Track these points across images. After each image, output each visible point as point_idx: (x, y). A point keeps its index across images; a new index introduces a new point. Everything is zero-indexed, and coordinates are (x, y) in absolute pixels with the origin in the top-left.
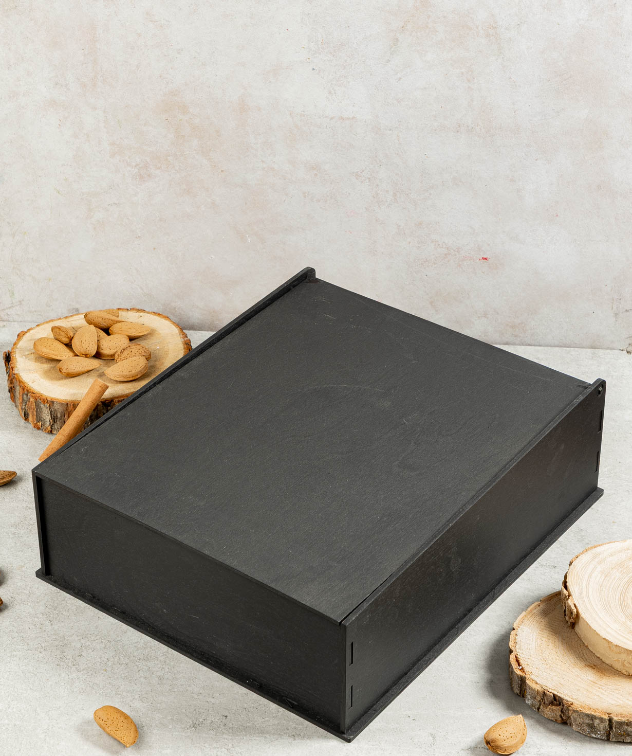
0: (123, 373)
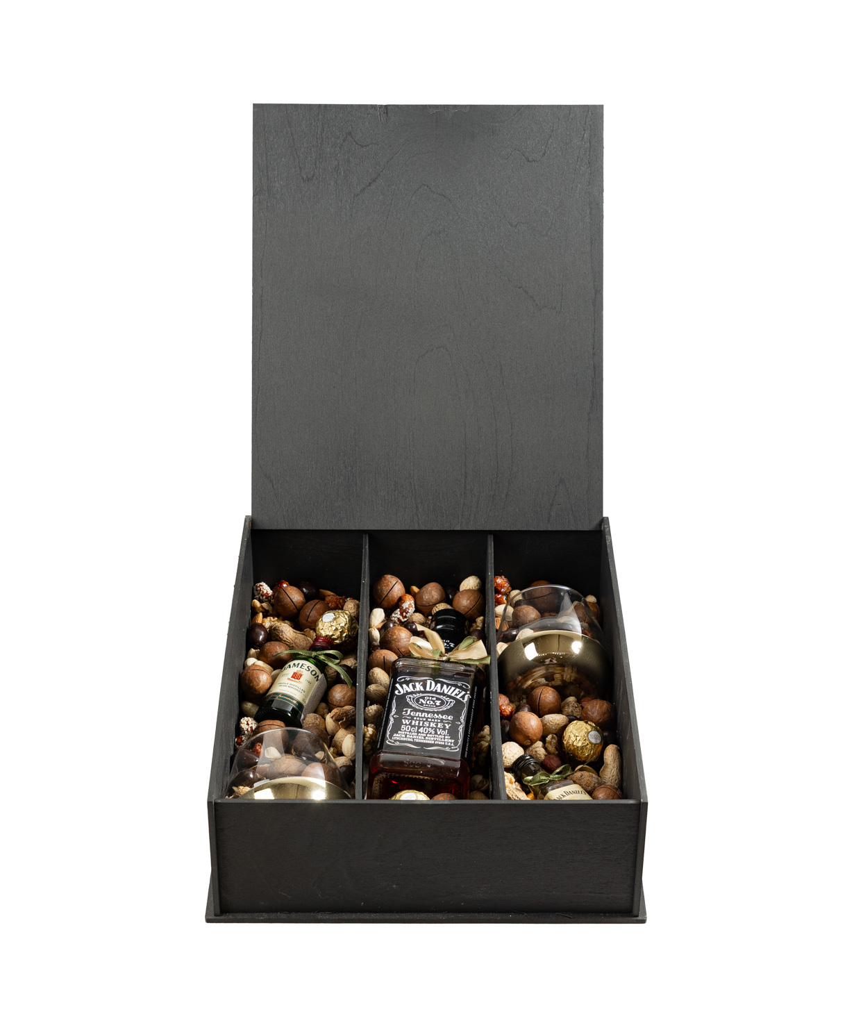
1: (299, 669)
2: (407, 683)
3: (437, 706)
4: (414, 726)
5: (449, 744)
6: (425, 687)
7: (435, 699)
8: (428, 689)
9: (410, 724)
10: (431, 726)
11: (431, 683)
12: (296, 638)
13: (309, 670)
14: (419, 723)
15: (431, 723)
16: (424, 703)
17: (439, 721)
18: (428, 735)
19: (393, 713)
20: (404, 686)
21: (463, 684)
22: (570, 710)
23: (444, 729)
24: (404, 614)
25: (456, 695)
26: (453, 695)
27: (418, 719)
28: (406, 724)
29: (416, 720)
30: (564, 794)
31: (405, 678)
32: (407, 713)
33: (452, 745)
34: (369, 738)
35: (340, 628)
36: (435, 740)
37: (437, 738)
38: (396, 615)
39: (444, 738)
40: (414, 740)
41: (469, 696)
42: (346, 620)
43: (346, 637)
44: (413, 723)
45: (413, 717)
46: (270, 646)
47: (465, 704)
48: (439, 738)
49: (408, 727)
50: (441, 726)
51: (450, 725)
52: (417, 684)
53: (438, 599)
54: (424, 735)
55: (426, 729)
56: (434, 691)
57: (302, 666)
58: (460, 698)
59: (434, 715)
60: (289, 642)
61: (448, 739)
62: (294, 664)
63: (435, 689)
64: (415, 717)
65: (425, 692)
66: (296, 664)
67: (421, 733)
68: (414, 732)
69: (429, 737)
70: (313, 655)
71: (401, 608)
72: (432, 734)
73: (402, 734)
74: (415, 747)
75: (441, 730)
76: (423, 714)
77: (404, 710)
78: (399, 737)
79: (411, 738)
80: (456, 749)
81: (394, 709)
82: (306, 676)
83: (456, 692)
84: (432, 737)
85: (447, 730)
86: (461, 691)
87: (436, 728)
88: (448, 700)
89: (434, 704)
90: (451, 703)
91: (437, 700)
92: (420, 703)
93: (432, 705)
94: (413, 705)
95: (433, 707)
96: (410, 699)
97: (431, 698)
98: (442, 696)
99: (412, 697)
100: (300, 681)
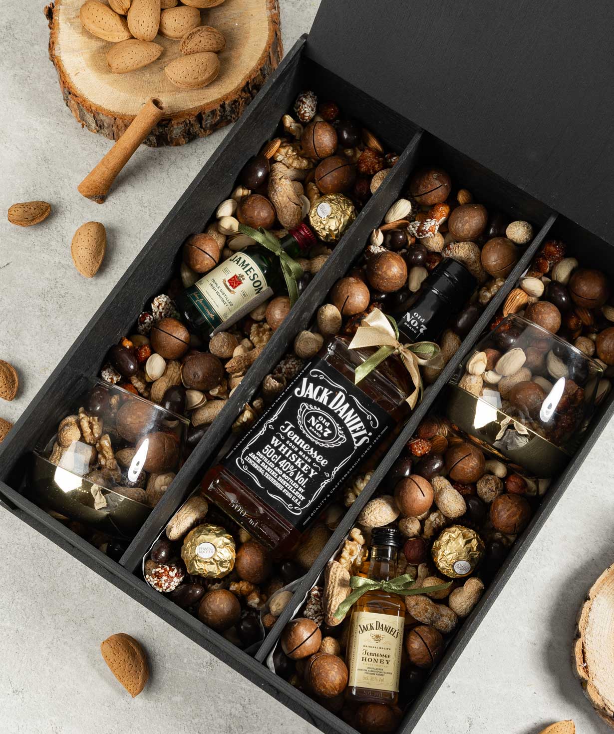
0: (188, 80)
1: (243, 272)
2: (317, 382)
3: (323, 437)
4: (278, 453)
5: (296, 501)
6: (329, 402)
7: (328, 424)
8: (330, 406)
9: (277, 448)
10: (296, 463)
11: (342, 396)
12: (286, 206)
13: (254, 278)
14: (287, 451)
15: (300, 459)
16: (313, 424)
17: (309, 460)
18: (284, 475)
19: (272, 420)
20: (311, 385)
21: (373, 419)
23: (306, 476)
24: (421, 234)
25: (355, 431)
26: (351, 429)
27: (291, 444)
28: (272, 446)
29: (287, 445)
30: (374, 626)
31: (319, 374)
32: (284, 429)
33: (299, 504)
34: (241, 423)
35: (328, 230)
36: (286, 486)
37: (290, 484)
38: (413, 229)
39: (297, 490)
40: (264, 474)
41: (367, 440)
42: (339, 225)
43: (332, 240)
44: (282, 447)
45: (287, 438)
46: (253, 202)
47: (355, 448)
48: (292, 486)
49: (272, 451)
50: (305, 470)
51: (316, 473)
52: (326, 390)
53: (469, 236)
54: (280, 472)
55: (288, 465)
56: (336, 411)
57: (249, 270)
58: (355, 438)
59: (310, 449)
60: (277, 206)
61: (300, 492)
62: (245, 261)
63: (339, 409)
64: (290, 440)
65: (325, 408)
66: (245, 263)
67: (279, 467)
68: (273, 462)
69: (283, 478)
70: (278, 253)
71: (422, 225)
72: (289, 476)
73: (259, 458)
74: (259, 485)
75: (302, 475)
76: (301, 440)
77: (286, 422)
78: (253, 460)
79: (263, 469)
80: (298, 511)
81: (276, 416)
82: (247, 285)
83: (357, 427)
84: (286, 480)
85: (307, 479)
86: (364, 427)
87: (299, 469)
88: (341, 434)
89: (322, 431)
90: (340, 440)
91: (329, 428)
92: (309, 422)
93: (319, 432)
94: (299, 421)
95: (317, 436)
96: (303, 409)
97: (325, 420)
98: (338, 425)
99: (307, 407)
100: (234, 290)
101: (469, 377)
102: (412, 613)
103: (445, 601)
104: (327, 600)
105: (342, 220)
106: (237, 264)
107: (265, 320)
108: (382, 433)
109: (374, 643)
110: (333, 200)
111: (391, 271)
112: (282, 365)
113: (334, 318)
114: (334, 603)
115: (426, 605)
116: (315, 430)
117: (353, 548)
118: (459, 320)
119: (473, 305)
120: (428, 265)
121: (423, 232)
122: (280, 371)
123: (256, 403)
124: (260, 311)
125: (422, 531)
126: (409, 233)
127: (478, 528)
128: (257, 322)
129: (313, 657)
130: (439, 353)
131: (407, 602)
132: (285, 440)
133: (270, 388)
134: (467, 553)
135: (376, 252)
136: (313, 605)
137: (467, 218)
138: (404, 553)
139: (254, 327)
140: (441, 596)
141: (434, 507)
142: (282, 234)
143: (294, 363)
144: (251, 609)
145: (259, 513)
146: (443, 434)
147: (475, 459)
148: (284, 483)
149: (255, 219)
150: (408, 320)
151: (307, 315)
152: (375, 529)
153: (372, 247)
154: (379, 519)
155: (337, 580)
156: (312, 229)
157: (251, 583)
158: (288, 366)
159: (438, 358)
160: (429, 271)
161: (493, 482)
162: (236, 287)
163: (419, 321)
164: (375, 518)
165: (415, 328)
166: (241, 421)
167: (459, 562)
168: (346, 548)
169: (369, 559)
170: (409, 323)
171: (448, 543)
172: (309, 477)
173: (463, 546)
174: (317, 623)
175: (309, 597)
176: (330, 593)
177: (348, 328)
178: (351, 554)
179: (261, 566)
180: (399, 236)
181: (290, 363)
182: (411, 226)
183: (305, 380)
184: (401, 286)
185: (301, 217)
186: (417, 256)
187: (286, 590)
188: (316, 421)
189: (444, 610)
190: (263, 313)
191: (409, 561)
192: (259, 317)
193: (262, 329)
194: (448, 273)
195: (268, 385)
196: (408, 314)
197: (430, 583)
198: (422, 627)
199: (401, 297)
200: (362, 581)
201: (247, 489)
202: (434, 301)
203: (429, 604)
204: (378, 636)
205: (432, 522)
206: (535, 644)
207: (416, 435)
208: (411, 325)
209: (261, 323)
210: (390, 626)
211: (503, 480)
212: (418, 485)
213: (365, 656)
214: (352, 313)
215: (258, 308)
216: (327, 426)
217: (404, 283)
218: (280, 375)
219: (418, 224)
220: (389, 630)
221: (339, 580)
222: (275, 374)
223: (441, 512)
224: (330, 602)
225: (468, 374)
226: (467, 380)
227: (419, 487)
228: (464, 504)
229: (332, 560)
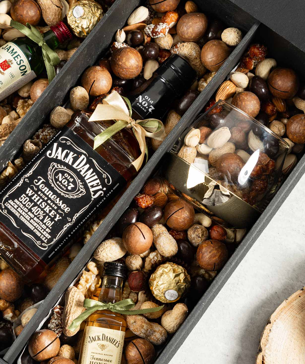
1: (12, 58)
2: (64, 147)
3: (67, 190)
4: (31, 201)
5: (43, 239)
6: (74, 163)
7: (71, 180)
8: (74, 166)
9: (30, 197)
10: (45, 210)
11: (84, 159)
12: (49, 8)
13: (20, 63)
14: (39, 200)
15: (48, 206)
16: (60, 180)
17: (56, 208)
18: (35, 219)
19: (28, 175)
20: (60, 149)
21: (107, 177)
22: (193, 236)
23: (52, 220)
24: (154, 34)
25: (92, 186)
26: (89, 185)
27: (42, 195)
28: (27, 195)
29: (39, 195)
30: (101, 337)
31: (67, 140)
32: (37, 183)
33: (46, 241)
34: (4, 176)
35: (80, 28)
36: (36, 227)
37: (40, 225)
38: (149, 30)
39: (45, 230)
40: (20, 216)
41: (101, 194)
42: (90, 24)
43: (84, 36)
44: (34, 197)
45: (39, 190)
46: (23, 3)
47: (93, 199)
48: (41, 227)
49: (27, 199)
50: (52, 215)
51: (61, 218)
52: (72, 153)
53: (192, 37)
54: (32, 216)
55: (39, 210)
56: (78, 170)
57: (17, 56)
58: (93, 191)
59: (56, 199)
60: (42, 7)
61: (47, 232)
62: (14, 49)
63: (81, 169)
64: (41, 191)
65: (70, 167)
66: (14, 51)
67: (31, 212)
68: (27, 208)
69: (34, 221)
70: (40, 44)
71: (156, 27)
72: (39, 219)
73: (16, 204)
74: (15, 225)
75: (50, 219)
76: (50, 192)
77: (39, 177)
78: (12, 205)
79: (19, 213)
80: (45, 247)
81: (31, 172)
82: (14, 68)
83: (95, 183)
84: (37, 222)
85: (53, 222)
86: (100, 184)
87: (47, 214)
88: (81, 188)
89: (66, 185)
90: (80, 193)
91: (72, 183)
92: (57, 177)
93: (64, 186)
94: (49, 177)
95: (63, 189)
96: (53, 168)
97: (69, 177)
98: (79, 181)
99: (56, 166)
100: (5, 72)
101: (186, 148)
102: (132, 328)
103: (158, 321)
104: (66, 316)
105: (92, 20)
106: (8, 51)
107: (29, 97)
108: (114, 189)
109: (100, 351)
110: (86, 4)
111: (129, 62)
112: (40, 133)
113: (83, 98)
114: (70, 319)
115: (142, 323)
116: (62, 184)
117: (89, 277)
118: (181, 103)
119: (193, 92)
120: (160, 59)
121: (156, 33)
122: (38, 137)
123: (17, 161)
124: (26, 89)
125: (143, 266)
126: (146, 34)
127: (186, 265)
128: (23, 98)
129: (52, 360)
130: (162, 127)
131: (128, 320)
132: (38, 191)
133: (29, 150)
134: (175, 284)
135: (119, 47)
136: (55, 319)
137: (191, 23)
138: (128, 282)
139: (20, 102)
140: (156, 316)
141: (153, 248)
142: (46, 30)
143: (49, 131)
144: (6, 321)
145: (14, 247)
146: (164, 191)
147: (186, 212)
148: (35, 224)
149: (24, 16)
150: (140, 101)
151: (61, 94)
152: (106, 263)
153: (116, 43)
154: (110, 255)
155: (74, 301)
156: (69, 26)
157: (7, 301)
158: (44, 133)
159: (161, 132)
160: (160, 63)
161: (200, 230)
162: (5, 69)
163: (148, 102)
164: (107, 254)
165: (145, 108)
166: (4, 175)
167: (169, 291)
168: (83, 277)
169: (101, 286)
170: (141, 104)
171: (161, 275)
172: (55, 221)
173: (172, 278)
174: (57, 334)
175: (53, 314)
176: (68, 311)
177: (93, 105)
178: (87, 281)
179: (15, 288)
180: (137, 35)
181: (46, 131)
182: (147, 28)
183: (55, 145)
184: (137, 75)
185: (61, 17)
186: (151, 51)
187: (35, 308)
188: (62, 177)
189: (157, 328)
190: (28, 91)
191: (132, 288)
192: (25, 94)
193: (26, 104)
194: (174, 66)
195: (27, 147)
196: (140, 97)
197: (147, 306)
198: (139, 340)
199: (137, 83)
200: (93, 302)
201: (6, 228)
202: (162, 87)
203: (145, 322)
204: (103, 346)
205: (151, 260)
206: (228, 356)
207: (142, 192)
208: (142, 106)
209: (27, 99)
210: (113, 338)
211: (209, 229)
212: (140, 230)
213: (92, 361)
214: (98, 94)
215: (24, 87)
216: (71, 181)
217: (139, 72)
218: (38, 140)
219: (152, 26)
220: (112, 341)
221: (76, 301)
222: (33, 139)
223: (158, 252)
224: (67, 318)
225: (186, 145)
226: (185, 150)
227: (141, 232)
228: (177, 246)
229: (72, 285)
